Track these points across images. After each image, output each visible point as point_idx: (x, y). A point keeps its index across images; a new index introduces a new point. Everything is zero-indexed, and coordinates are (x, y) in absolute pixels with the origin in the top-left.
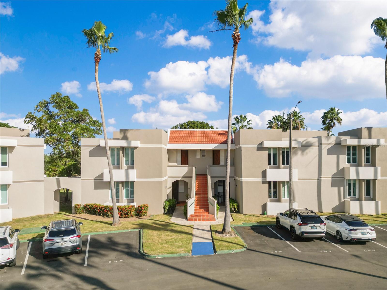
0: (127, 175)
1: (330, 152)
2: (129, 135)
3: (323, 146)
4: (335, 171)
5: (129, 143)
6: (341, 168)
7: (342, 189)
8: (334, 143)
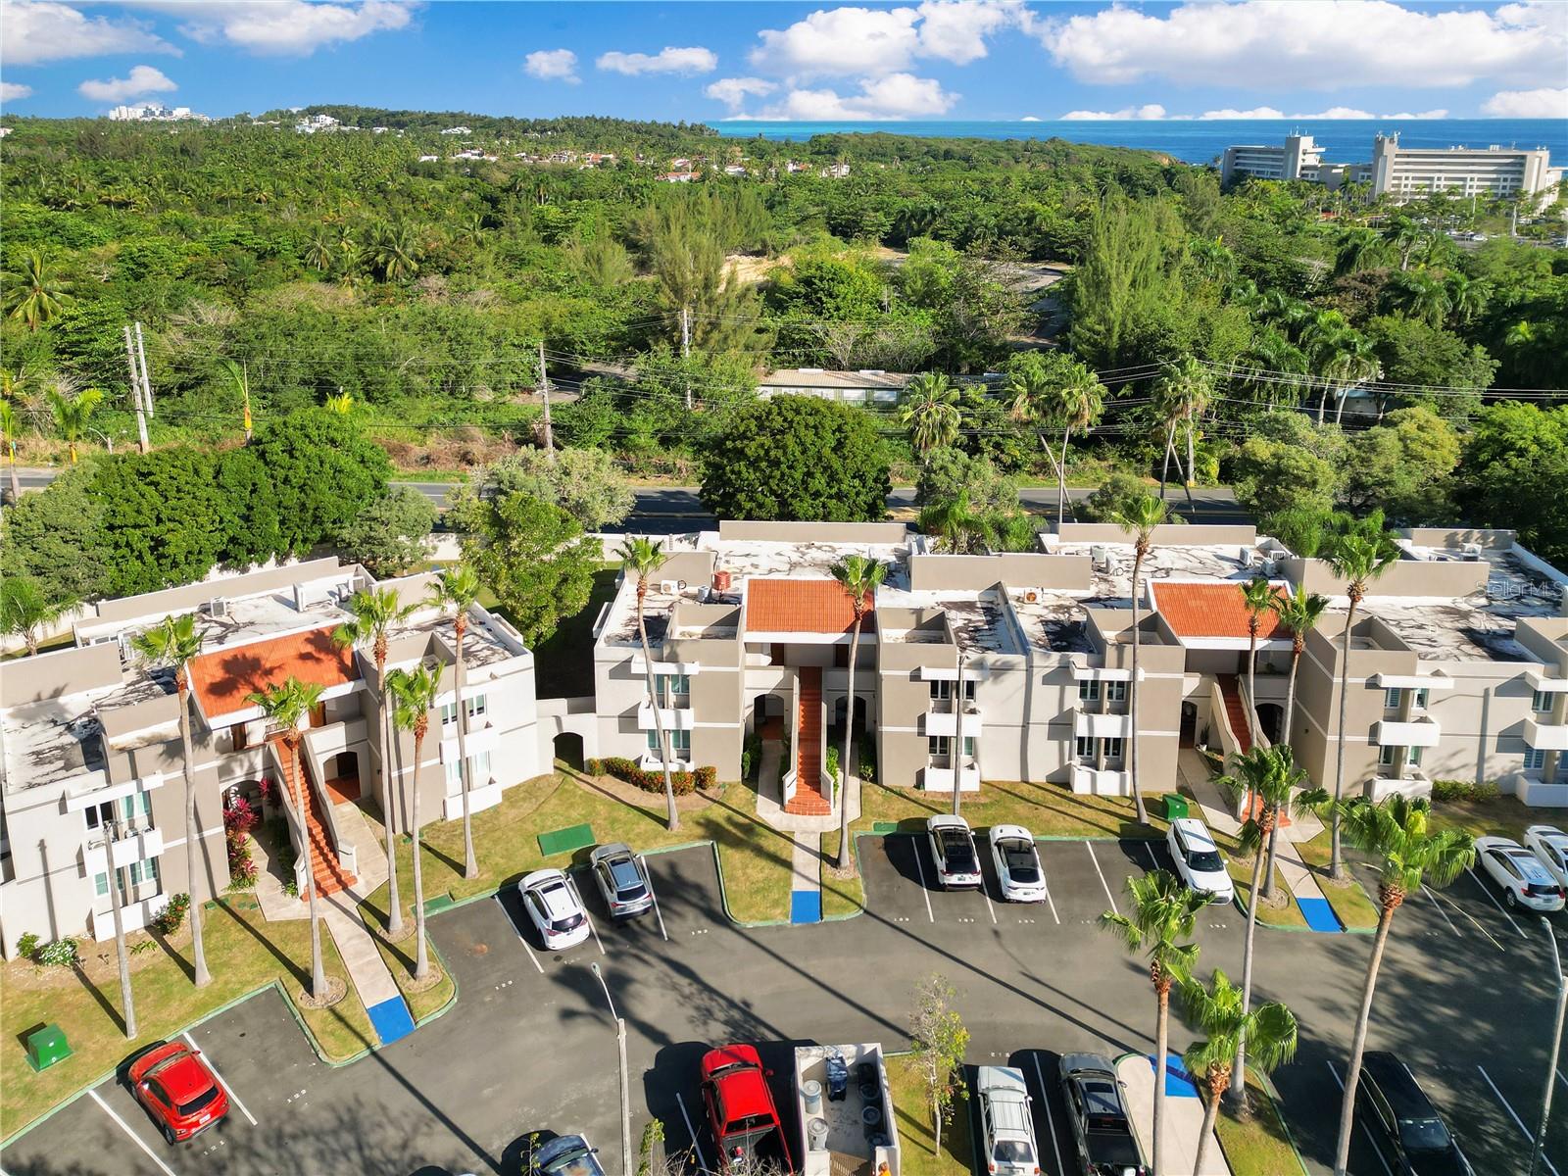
0: (678, 719)
1: (1047, 680)
2: (679, 650)
3: (1035, 670)
4: (1054, 713)
5: (681, 668)
6: (1066, 709)
7: (1067, 743)
8: (1056, 665)
